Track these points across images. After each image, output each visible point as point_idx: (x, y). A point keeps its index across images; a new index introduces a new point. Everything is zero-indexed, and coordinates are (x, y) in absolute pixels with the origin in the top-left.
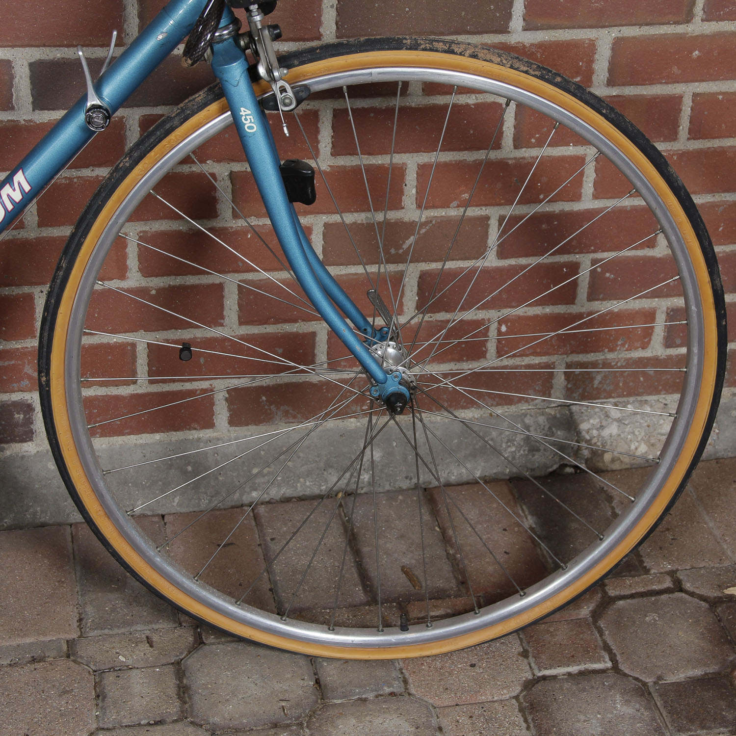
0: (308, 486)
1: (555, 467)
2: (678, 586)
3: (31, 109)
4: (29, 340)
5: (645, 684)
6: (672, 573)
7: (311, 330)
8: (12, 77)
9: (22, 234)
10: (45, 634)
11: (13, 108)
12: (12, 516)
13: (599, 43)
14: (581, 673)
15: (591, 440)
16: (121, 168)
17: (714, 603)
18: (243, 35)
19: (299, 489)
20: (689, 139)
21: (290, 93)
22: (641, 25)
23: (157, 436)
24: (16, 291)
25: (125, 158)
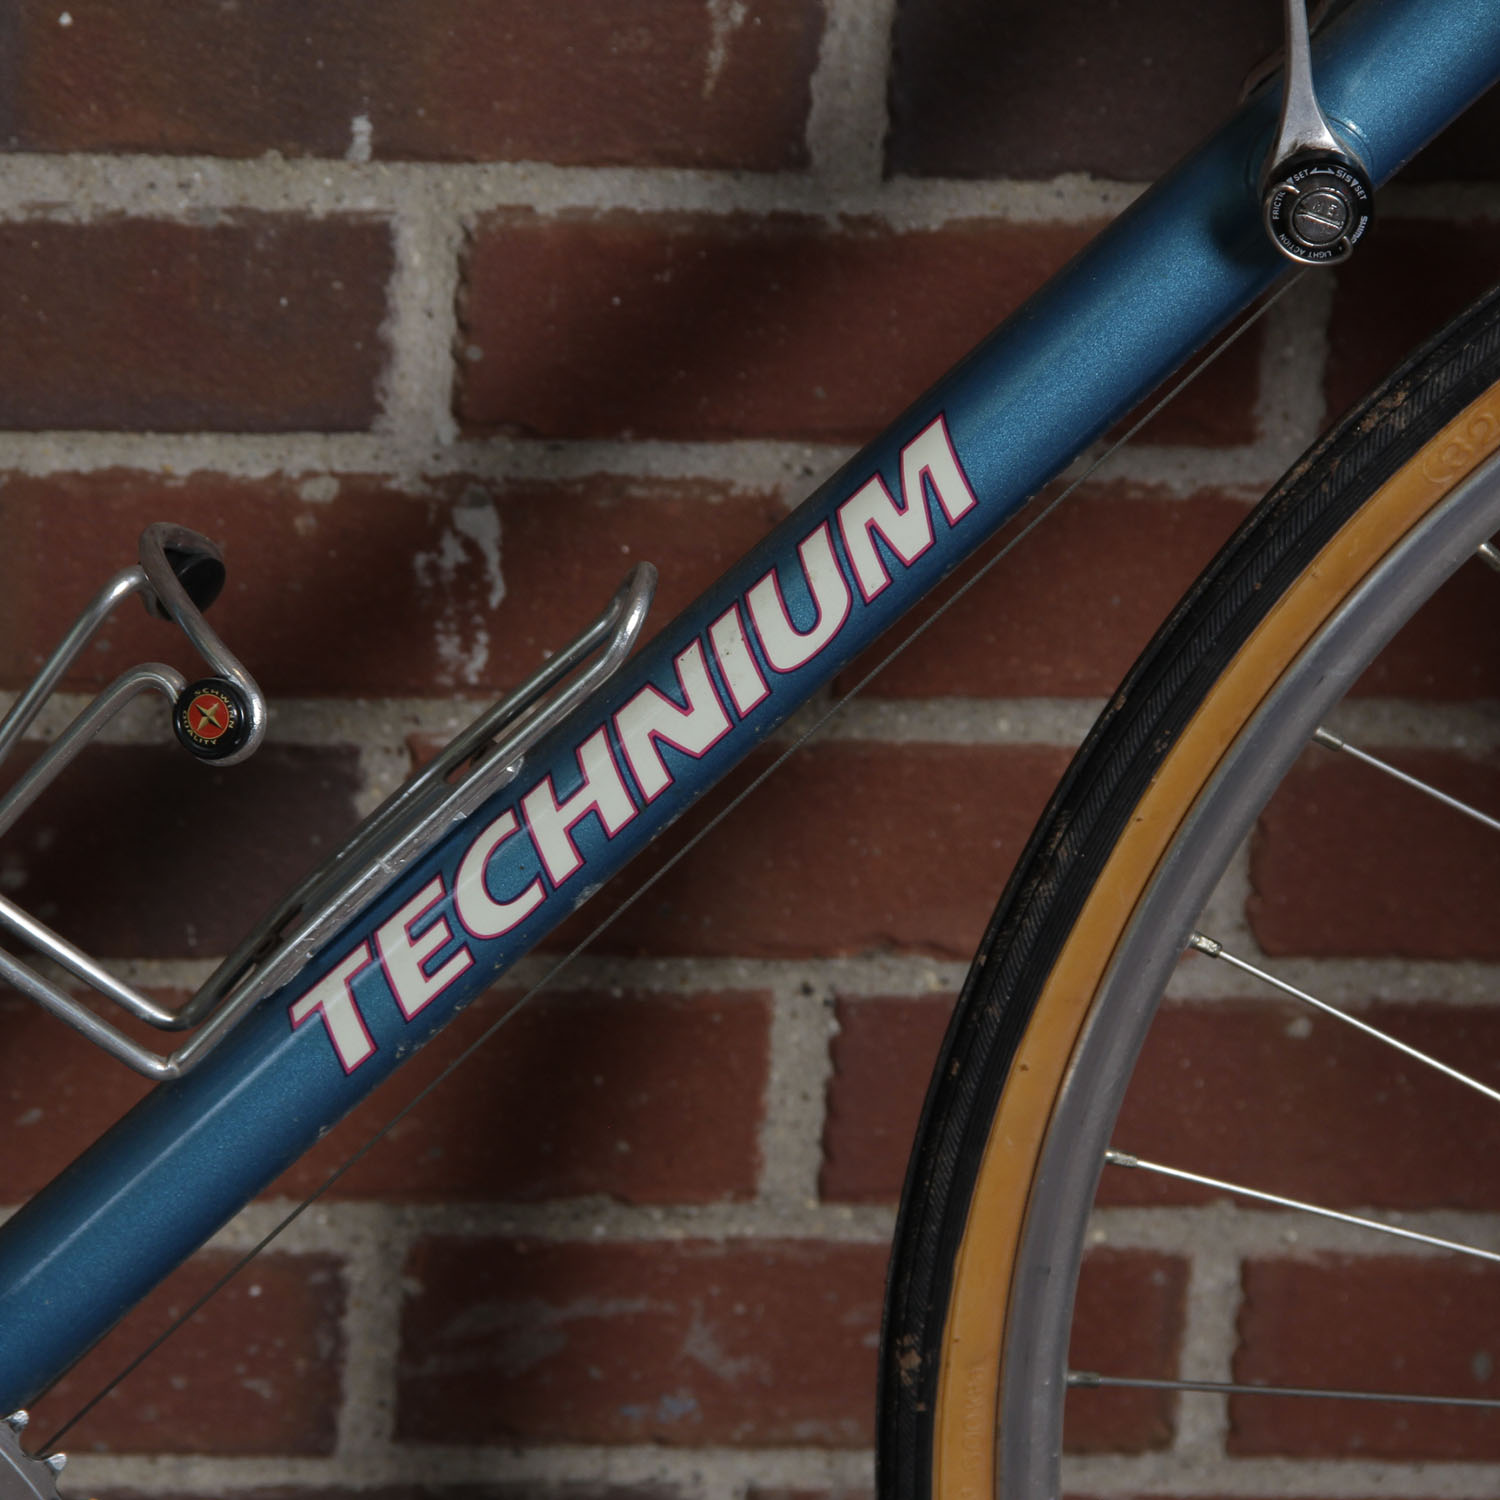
3: (877, 169)
4: (720, 1208)
16: (1368, 436)
25: (1391, 392)
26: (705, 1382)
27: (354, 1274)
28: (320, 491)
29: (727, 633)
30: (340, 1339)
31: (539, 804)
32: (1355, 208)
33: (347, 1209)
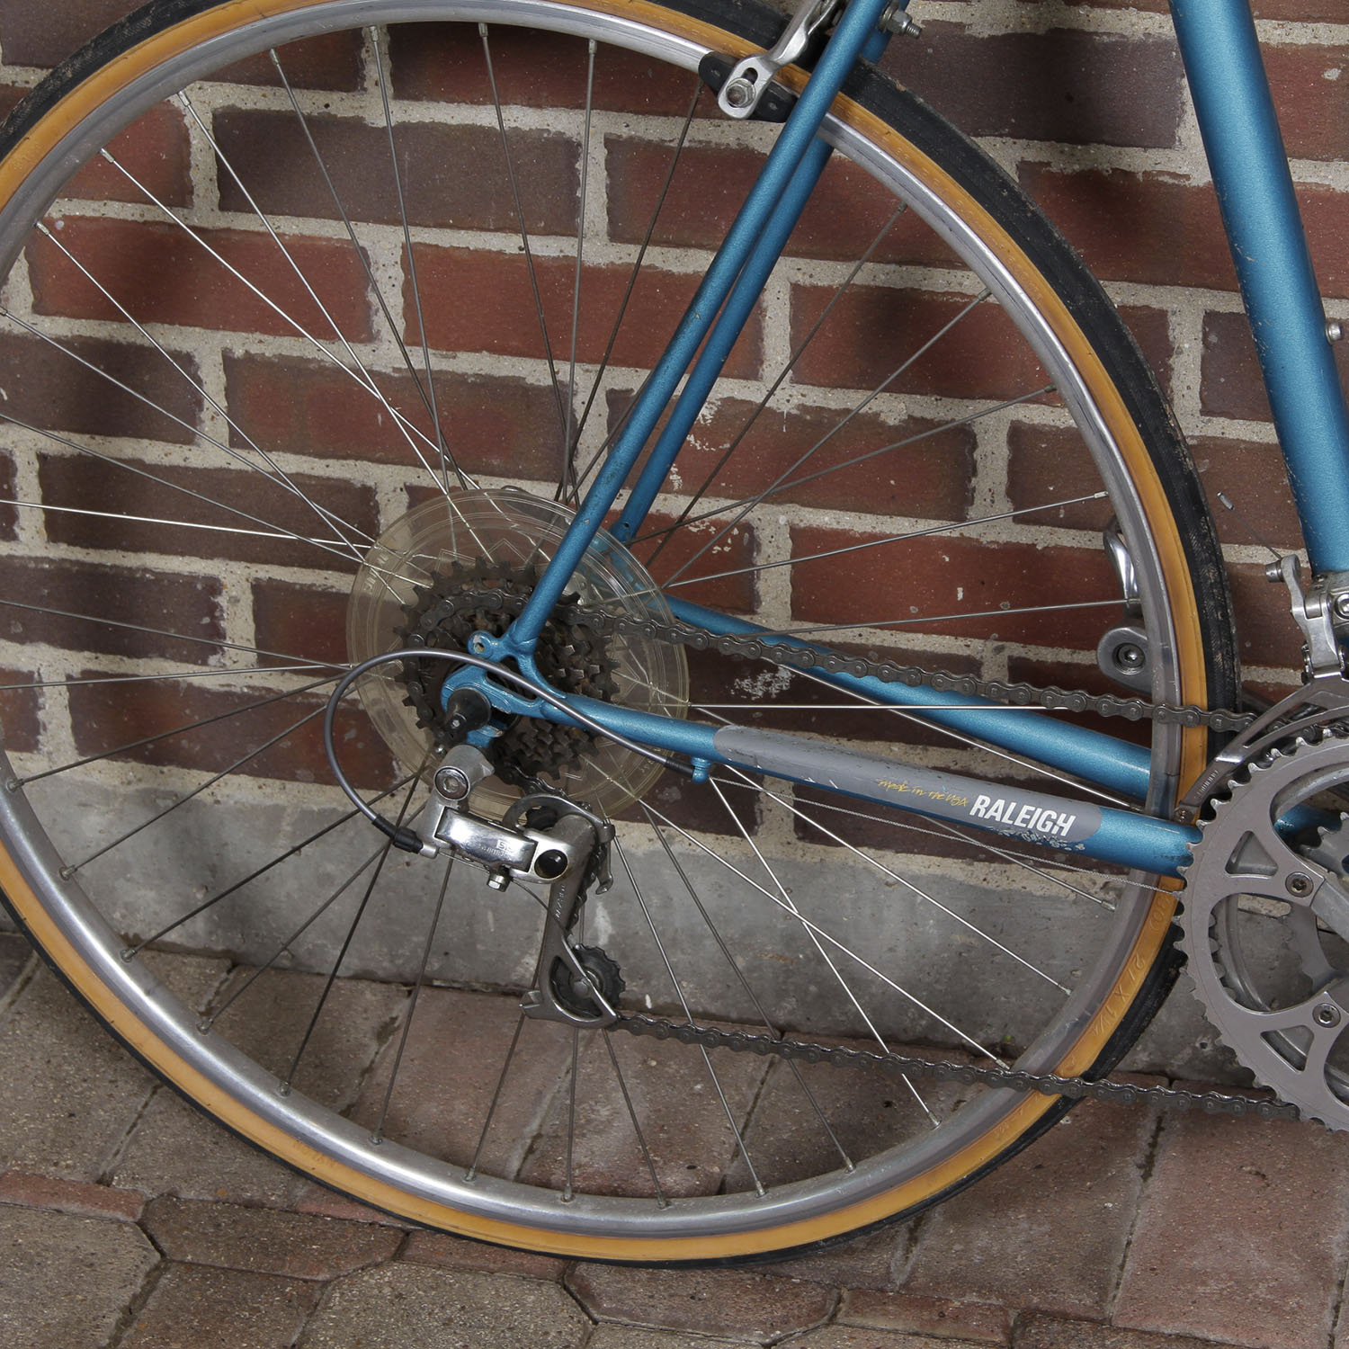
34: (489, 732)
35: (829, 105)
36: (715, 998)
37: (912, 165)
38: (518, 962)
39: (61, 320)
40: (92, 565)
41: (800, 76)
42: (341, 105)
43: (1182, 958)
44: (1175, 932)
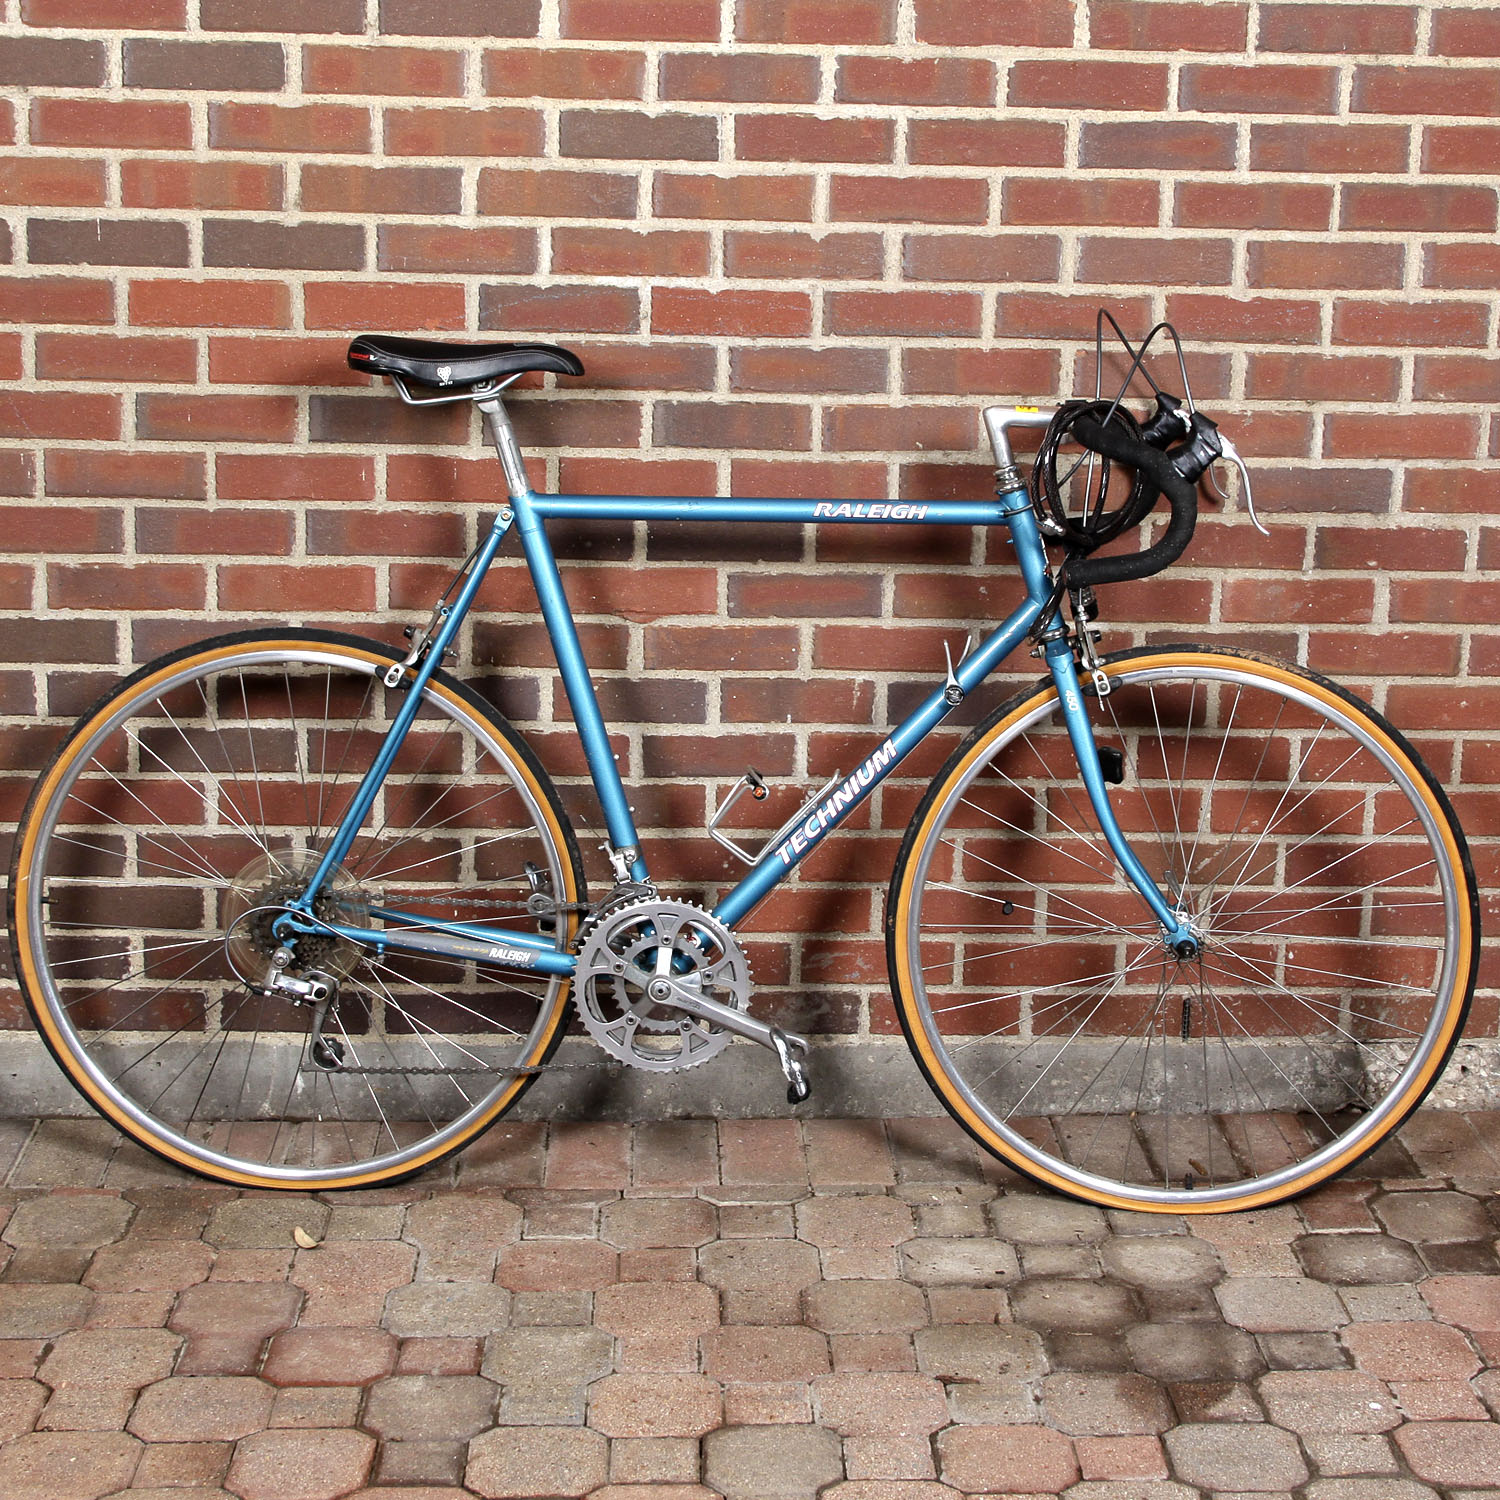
0: (1102, 1103)
1: (1342, 1106)
2: (1452, 1187)
4: (863, 934)
5: (1411, 1245)
6: (1446, 1180)
7: (1112, 943)
8: (874, 695)
9: (867, 835)
10: (866, 1180)
11: (871, 722)
12: (832, 1106)
13: (1375, 689)
14: (1351, 1234)
15: (1378, 1084)
17: (1483, 1201)
18: (1071, 638)
19: (1095, 1105)
20: (1461, 782)
21: (1106, 681)
22: (1413, 676)
23: (967, 1038)
24: (857, 887)
26: (861, 970)
27: (793, 947)
28: (783, 788)
29: (852, 779)
30: (790, 961)
31: (819, 812)
32: (961, 695)
33: (791, 934)
34: (294, 941)
35: (426, 683)
36: (350, 1112)
37: (457, 704)
38: (260, 1106)
39: (64, 826)
40: (72, 937)
41: (414, 672)
42: (195, 723)
43: (575, 1005)
44: (572, 994)
